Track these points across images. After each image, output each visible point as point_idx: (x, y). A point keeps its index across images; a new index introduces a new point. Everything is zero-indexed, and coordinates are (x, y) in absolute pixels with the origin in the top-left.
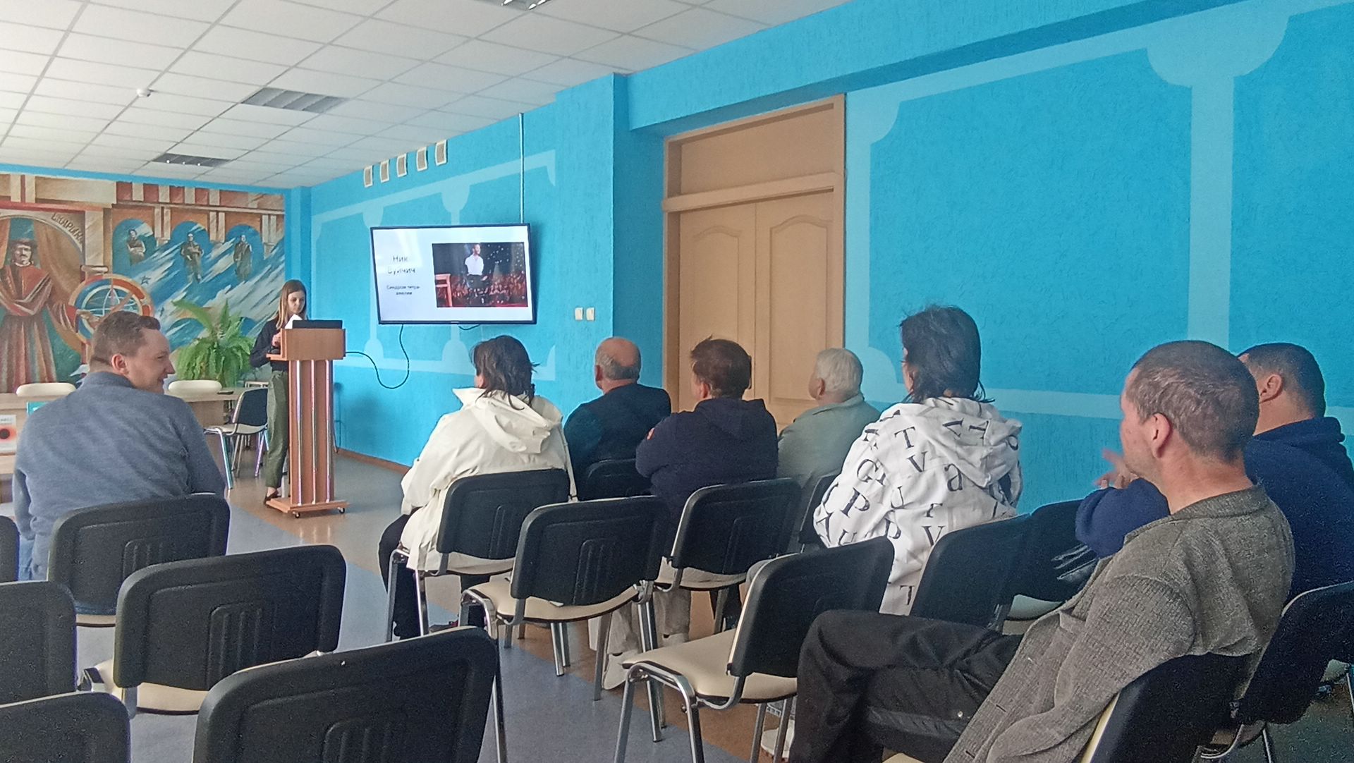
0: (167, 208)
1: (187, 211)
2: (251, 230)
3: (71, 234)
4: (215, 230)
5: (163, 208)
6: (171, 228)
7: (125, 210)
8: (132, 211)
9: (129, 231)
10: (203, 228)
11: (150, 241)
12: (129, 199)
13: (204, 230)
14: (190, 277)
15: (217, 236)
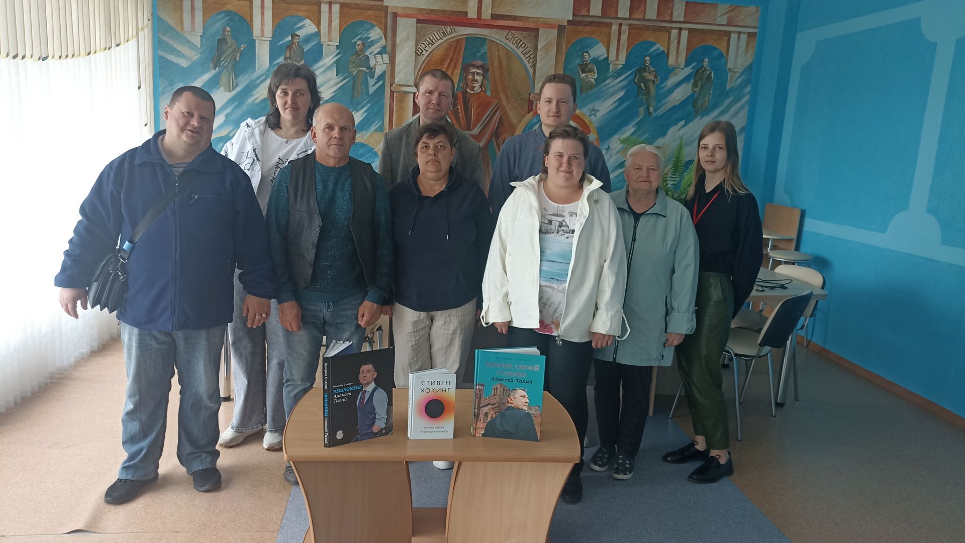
0: (626, 25)
1: (647, 28)
2: (716, 53)
3: (522, 56)
4: (675, 52)
5: (620, 25)
6: (627, 51)
7: (580, 28)
8: (588, 29)
9: (583, 54)
10: (662, 49)
11: (603, 65)
12: (586, 14)
13: (664, 51)
14: (642, 110)
15: (677, 60)
